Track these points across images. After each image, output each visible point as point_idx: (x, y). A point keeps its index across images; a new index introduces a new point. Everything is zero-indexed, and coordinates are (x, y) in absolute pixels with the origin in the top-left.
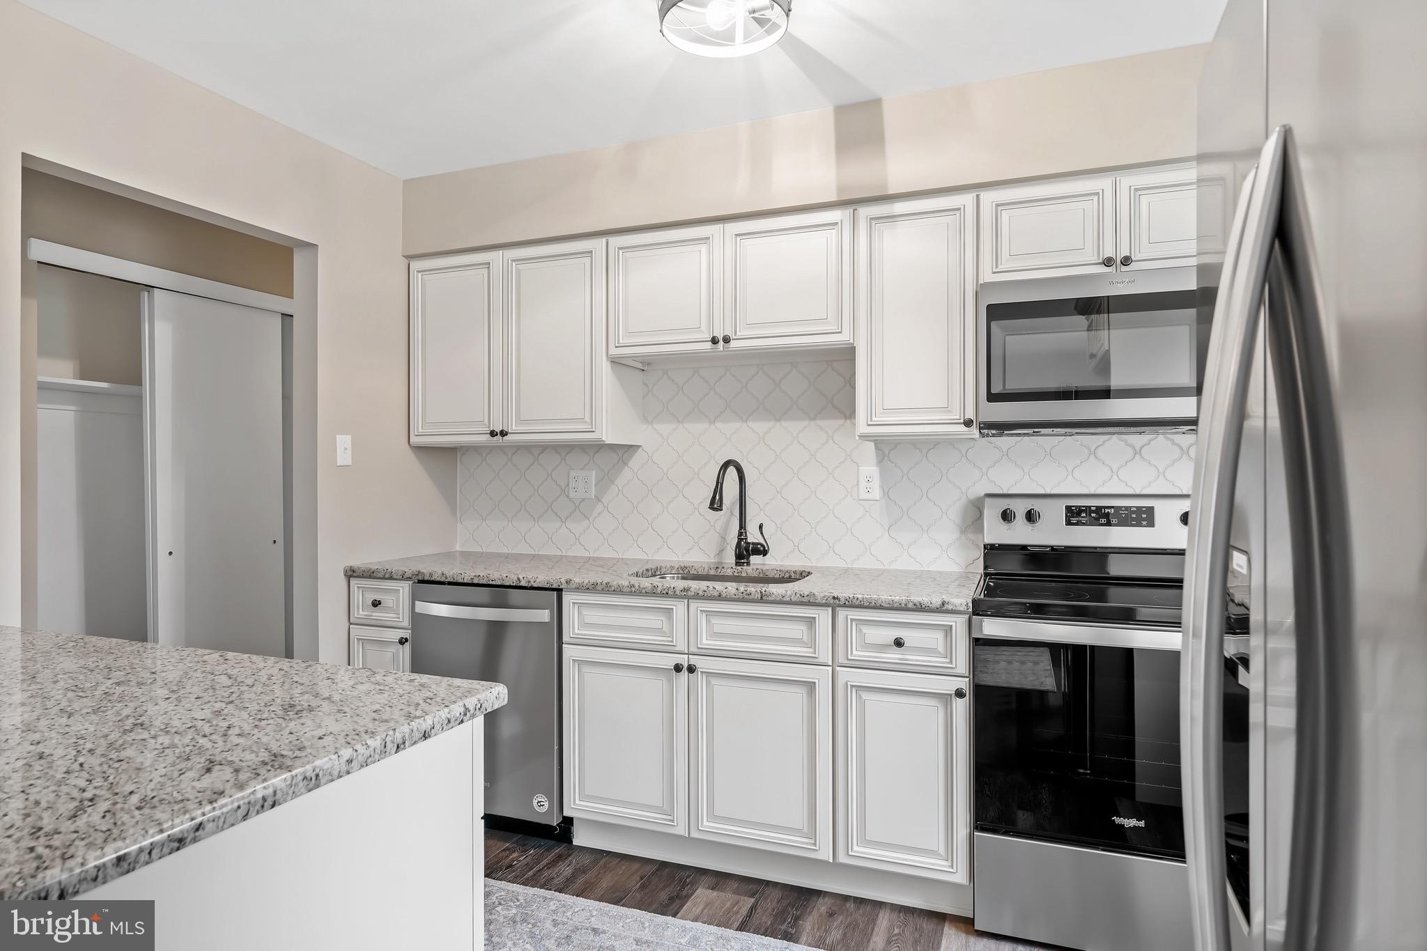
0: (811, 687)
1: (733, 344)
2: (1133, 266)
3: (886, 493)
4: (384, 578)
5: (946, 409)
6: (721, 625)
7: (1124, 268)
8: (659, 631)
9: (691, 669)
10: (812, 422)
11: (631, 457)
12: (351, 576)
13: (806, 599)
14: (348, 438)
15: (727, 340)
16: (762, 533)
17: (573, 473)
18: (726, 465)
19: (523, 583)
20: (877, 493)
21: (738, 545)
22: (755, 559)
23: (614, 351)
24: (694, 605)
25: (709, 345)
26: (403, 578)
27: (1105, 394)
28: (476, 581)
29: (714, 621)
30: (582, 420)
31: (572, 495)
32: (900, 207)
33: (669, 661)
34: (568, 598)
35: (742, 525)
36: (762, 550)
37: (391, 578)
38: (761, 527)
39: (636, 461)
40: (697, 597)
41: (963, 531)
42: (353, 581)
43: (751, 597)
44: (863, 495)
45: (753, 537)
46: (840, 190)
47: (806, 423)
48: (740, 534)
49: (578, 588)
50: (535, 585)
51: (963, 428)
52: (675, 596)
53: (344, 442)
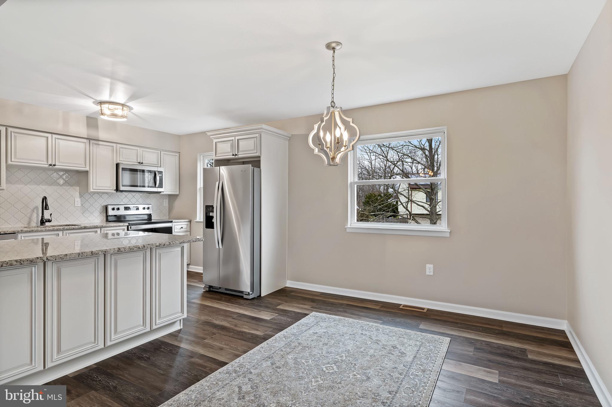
1: (56, 166)
2: (143, 164)
3: (82, 205)
5: (110, 187)
7: (141, 164)
13: (96, 227)
15: (54, 165)
20: (80, 205)
21: (42, 220)
22: (47, 224)
23: (10, 162)
24: (65, 232)
25: (48, 166)
27: (137, 186)
32: (100, 143)
34: (20, 235)
35: (43, 215)
36: (49, 221)
38: (51, 214)
41: (101, 213)
44: (76, 205)
46: (88, 136)
48: (42, 217)
51: (114, 191)
52: (60, 230)
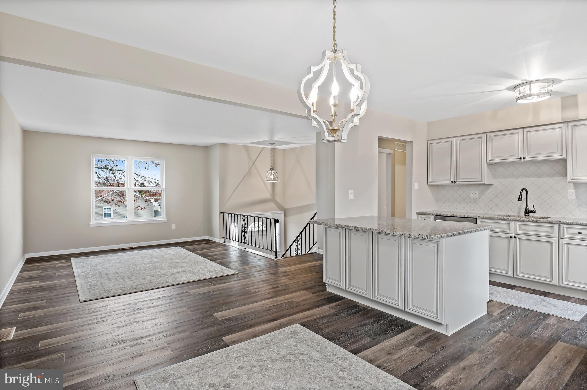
0: (552, 243)
1: (526, 159)
3: (577, 198)
4: (427, 215)
6: (524, 227)
8: (505, 229)
9: (515, 237)
10: (551, 178)
11: (490, 187)
12: (418, 214)
13: (550, 223)
14: (417, 183)
15: (524, 158)
16: (534, 207)
17: (471, 191)
18: (523, 190)
19: (466, 217)
20: (574, 198)
21: (526, 210)
23: (488, 162)
24: (516, 223)
25: (519, 160)
26: (432, 215)
28: (453, 216)
29: (522, 226)
30: (478, 179)
31: (471, 197)
33: (509, 236)
34: (478, 220)
35: (527, 205)
36: (534, 212)
37: (429, 215)
38: (533, 206)
39: (491, 189)
40: (517, 221)
42: (418, 215)
43: (533, 221)
44: (569, 198)
45: (530, 208)
47: (549, 178)
48: (526, 207)
49: (482, 218)
50: (469, 217)
52: (510, 220)
53: (416, 184)
